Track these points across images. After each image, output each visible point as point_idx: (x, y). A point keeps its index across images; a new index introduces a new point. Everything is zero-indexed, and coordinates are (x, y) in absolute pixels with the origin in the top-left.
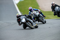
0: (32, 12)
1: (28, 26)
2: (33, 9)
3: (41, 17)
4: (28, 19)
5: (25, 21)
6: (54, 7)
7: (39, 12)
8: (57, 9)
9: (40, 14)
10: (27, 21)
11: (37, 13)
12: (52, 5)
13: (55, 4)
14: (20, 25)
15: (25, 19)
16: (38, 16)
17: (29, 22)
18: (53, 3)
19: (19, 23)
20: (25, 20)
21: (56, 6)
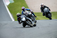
1: (28, 24)
6: (43, 8)
8: (46, 10)
9: (32, 14)
10: (27, 20)
12: (41, 7)
13: (44, 5)
14: (20, 23)
17: (29, 21)
18: (42, 4)
19: (19, 22)
20: (25, 19)
21: (45, 7)
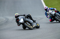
5: (23, 22)
7: (55, 11)
11: (53, 12)
14: (19, 25)
15: (23, 19)
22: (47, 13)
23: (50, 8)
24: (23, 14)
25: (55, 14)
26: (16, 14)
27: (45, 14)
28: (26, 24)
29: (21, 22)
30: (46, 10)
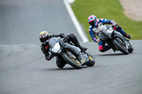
0: (97, 27)
2: (98, 20)
3: (118, 39)
4: (68, 45)
5: (60, 51)
7: (113, 26)
9: (116, 32)
11: (108, 28)
14: (49, 59)
15: (60, 44)
16: (110, 36)
22: (94, 30)
23: (102, 20)
24: (59, 34)
25: (113, 34)
26: (42, 33)
27: (90, 32)
28: (66, 56)
29: (56, 52)
30: (92, 23)
